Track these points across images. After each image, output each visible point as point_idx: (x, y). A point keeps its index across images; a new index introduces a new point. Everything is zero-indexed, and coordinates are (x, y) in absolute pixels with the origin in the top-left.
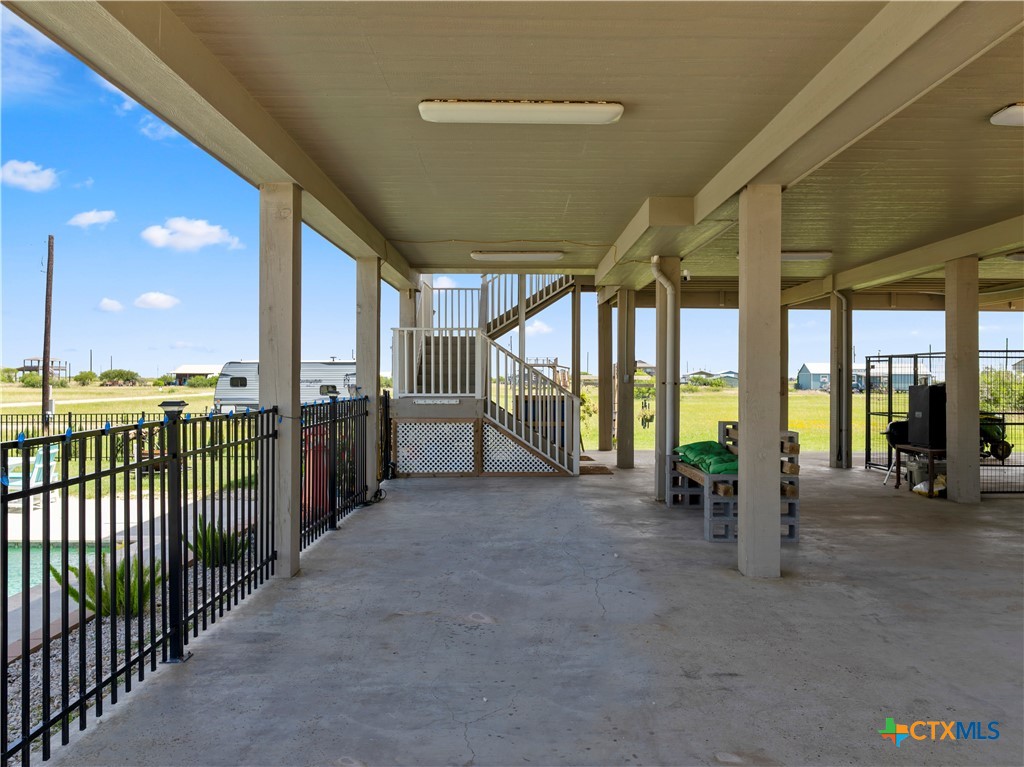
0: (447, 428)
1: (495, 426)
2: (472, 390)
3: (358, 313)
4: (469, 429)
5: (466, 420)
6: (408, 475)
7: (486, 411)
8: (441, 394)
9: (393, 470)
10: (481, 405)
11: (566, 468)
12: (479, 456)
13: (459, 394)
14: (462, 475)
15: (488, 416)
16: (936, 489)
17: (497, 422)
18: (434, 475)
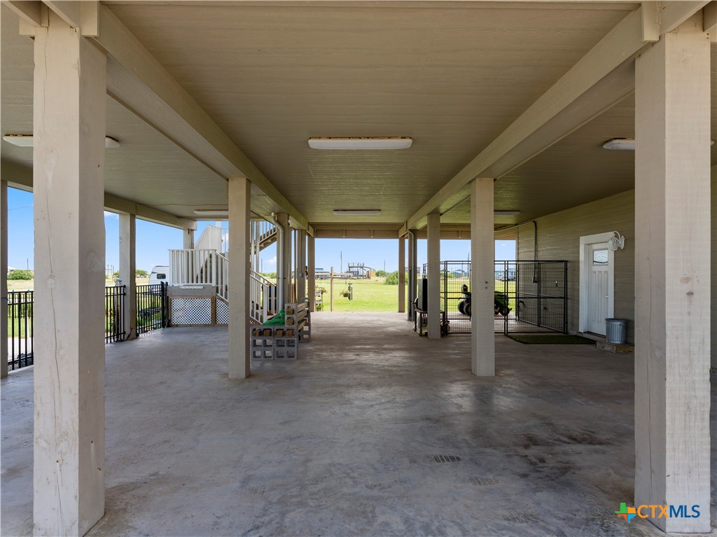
0: (198, 301)
1: (223, 300)
2: (211, 282)
3: (120, 242)
4: (209, 302)
5: (207, 297)
6: (177, 326)
7: (217, 292)
8: (195, 283)
9: (168, 323)
10: (215, 290)
11: (259, 321)
12: (214, 316)
13: (204, 283)
14: (205, 325)
15: (219, 295)
16: (424, 332)
17: (223, 298)
18: (191, 325)
